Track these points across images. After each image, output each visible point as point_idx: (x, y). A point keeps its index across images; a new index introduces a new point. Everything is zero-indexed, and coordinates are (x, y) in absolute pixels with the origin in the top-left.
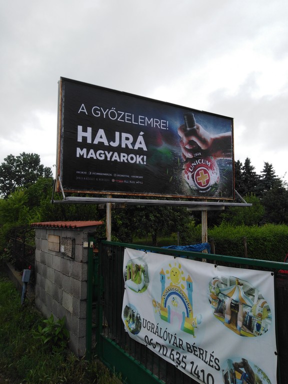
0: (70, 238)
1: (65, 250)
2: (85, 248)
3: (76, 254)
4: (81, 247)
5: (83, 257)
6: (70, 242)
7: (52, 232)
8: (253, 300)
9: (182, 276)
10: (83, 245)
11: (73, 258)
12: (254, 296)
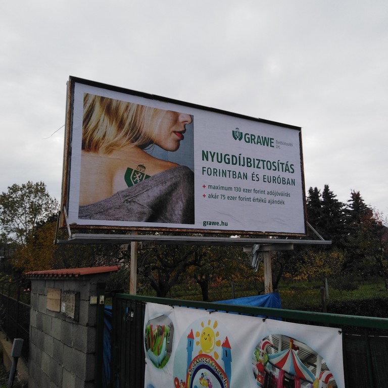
0: (73, 292)
1: (66, 309)
2: (93, 305)
3: (81, 314)
4: (87, 303)
5: (90, 317)
6: (72, 296)
7: (52, 284)
8: (314, 371)
9: (217, 339)
10: (89, 300)
11: (77, 320)
12: (315, 366)
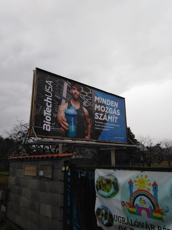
1: (44, 174)
2: (63, 171)
3: (55, 176)
5: (61, 177)
6: (49, 167)
7: (29, 163)
9: (148, 183)
10: (61, 169)
